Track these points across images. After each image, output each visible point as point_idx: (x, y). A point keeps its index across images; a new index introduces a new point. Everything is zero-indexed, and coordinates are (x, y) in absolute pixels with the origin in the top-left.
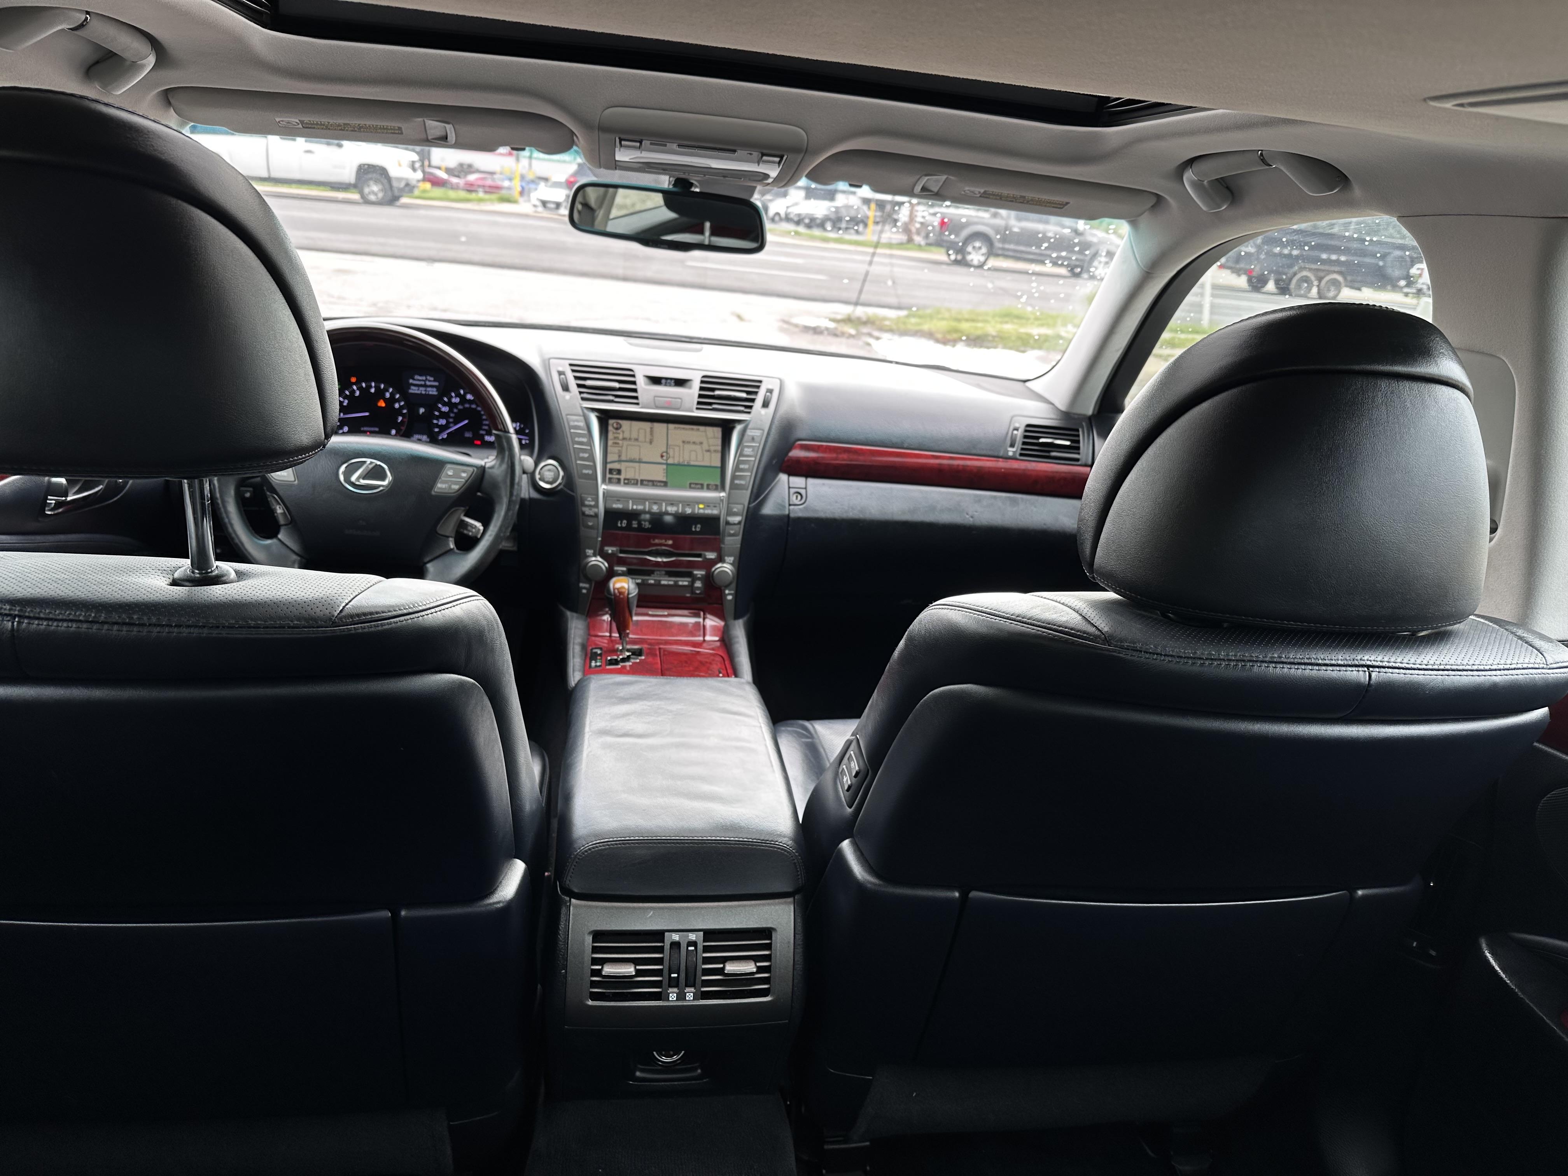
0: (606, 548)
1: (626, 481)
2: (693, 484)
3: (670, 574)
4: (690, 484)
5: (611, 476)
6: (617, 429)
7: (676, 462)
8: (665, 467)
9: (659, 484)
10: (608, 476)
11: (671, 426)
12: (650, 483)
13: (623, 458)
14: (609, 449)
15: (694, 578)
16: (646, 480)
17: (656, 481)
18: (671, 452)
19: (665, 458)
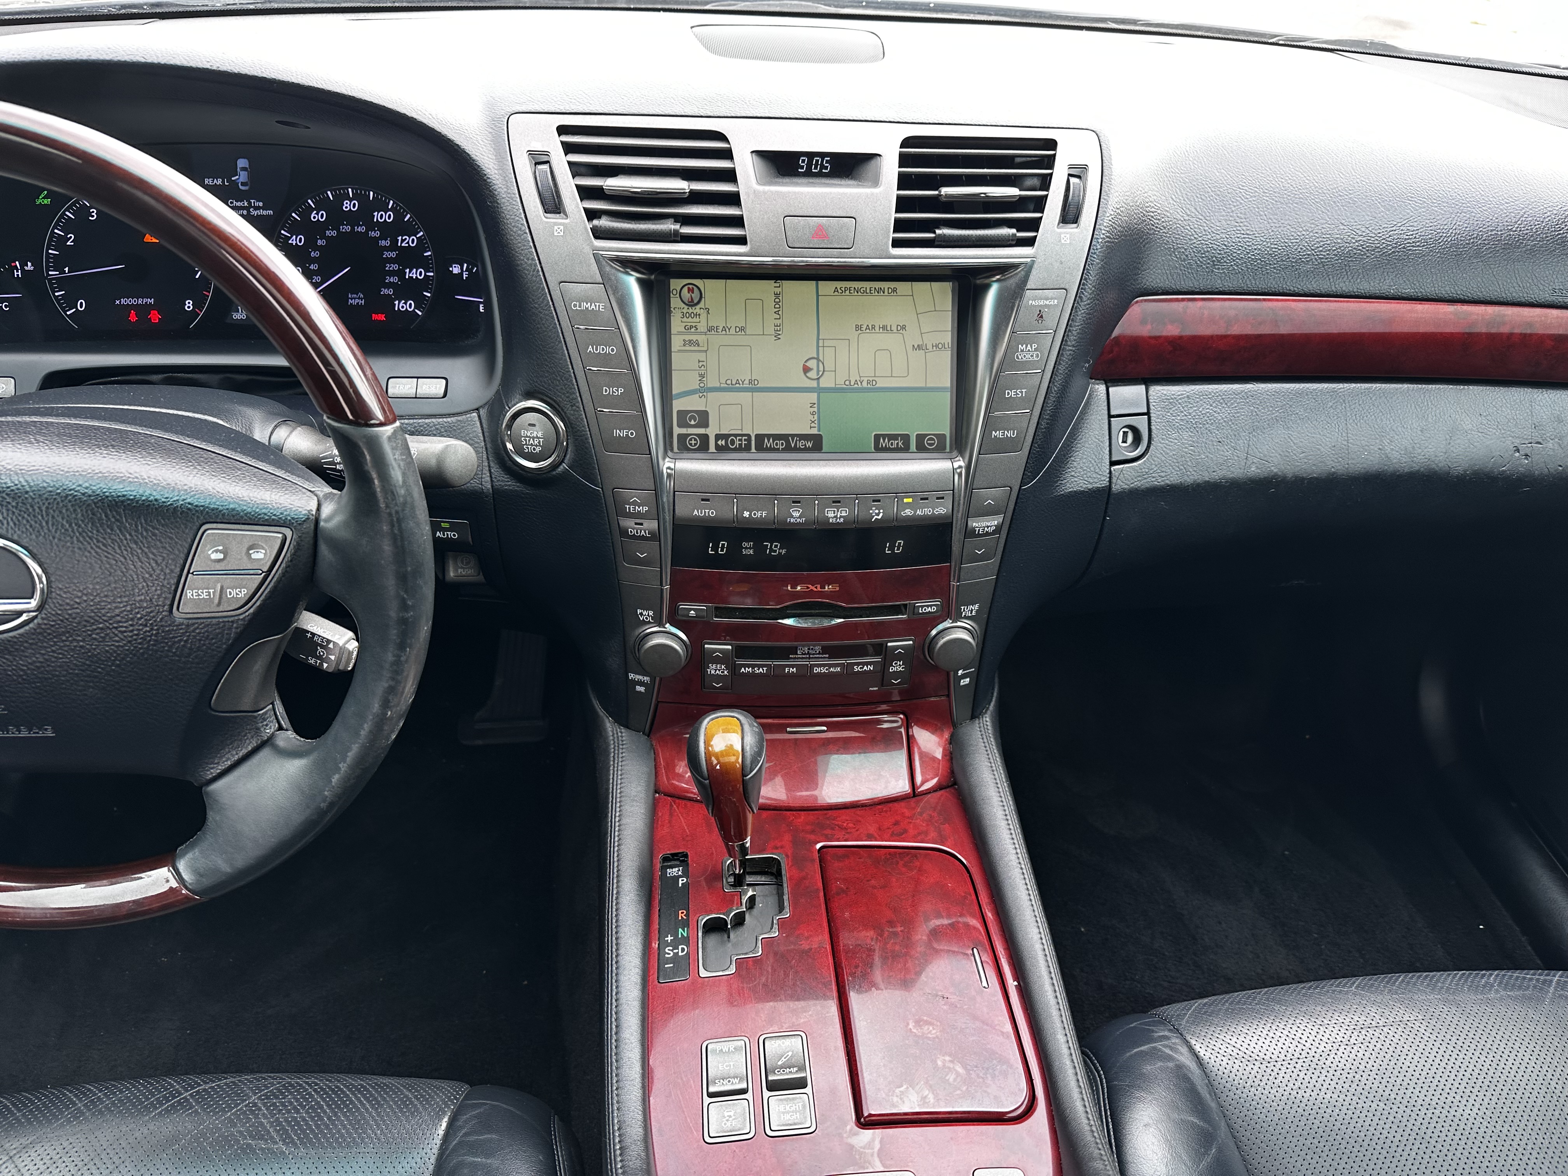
0: (683, 606)
1: (721, 442)
2: (884, 436)
3: (833, 652)
4: (877, 437)
5: (684, 431)
6: (691, 304)
7: (840, 382)
8: (813, 397)
9: (800, 444)
10: (677, 431)
11: (827, 287)
12: (781, 445)
13: (712, 382)
14: (677, 360)
15: (889, 656)
16: (769, 436)
17: (793, 436)
18: (828, 356)
19: (812, 374)
